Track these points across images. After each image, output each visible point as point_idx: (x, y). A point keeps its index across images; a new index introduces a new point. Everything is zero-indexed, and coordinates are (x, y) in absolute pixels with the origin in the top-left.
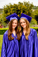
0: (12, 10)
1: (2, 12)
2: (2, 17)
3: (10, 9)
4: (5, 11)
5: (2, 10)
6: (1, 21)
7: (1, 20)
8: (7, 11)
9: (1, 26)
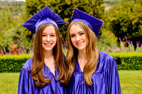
0: (49, 4)
1: (21, 10)
2: (19, 25)
3: (42, 3)
4: (29, 7)
5: (20, 5)
6: (17, 35)
7: (18, 33)
8: (35, 8)
9: (18, 48)
